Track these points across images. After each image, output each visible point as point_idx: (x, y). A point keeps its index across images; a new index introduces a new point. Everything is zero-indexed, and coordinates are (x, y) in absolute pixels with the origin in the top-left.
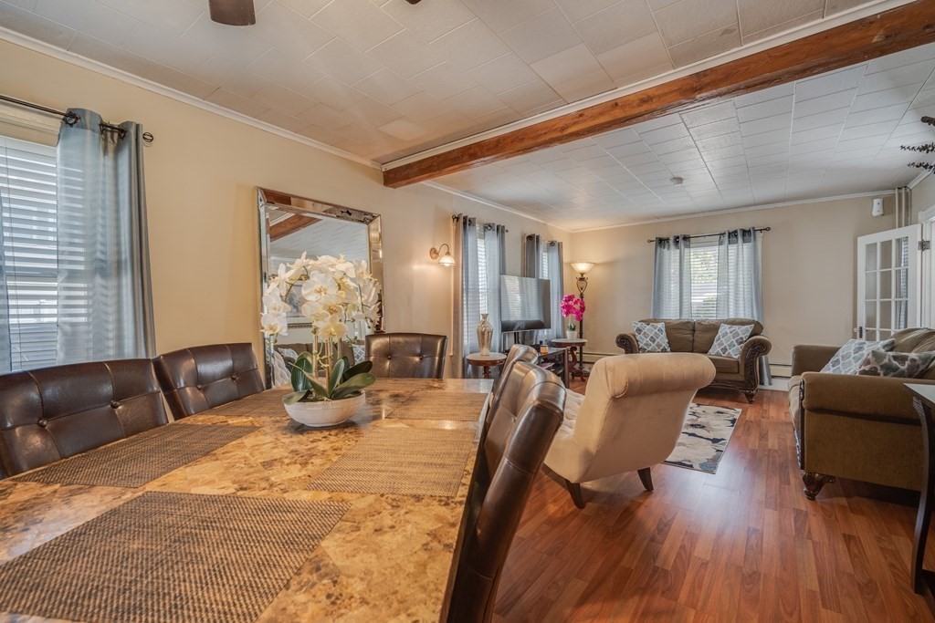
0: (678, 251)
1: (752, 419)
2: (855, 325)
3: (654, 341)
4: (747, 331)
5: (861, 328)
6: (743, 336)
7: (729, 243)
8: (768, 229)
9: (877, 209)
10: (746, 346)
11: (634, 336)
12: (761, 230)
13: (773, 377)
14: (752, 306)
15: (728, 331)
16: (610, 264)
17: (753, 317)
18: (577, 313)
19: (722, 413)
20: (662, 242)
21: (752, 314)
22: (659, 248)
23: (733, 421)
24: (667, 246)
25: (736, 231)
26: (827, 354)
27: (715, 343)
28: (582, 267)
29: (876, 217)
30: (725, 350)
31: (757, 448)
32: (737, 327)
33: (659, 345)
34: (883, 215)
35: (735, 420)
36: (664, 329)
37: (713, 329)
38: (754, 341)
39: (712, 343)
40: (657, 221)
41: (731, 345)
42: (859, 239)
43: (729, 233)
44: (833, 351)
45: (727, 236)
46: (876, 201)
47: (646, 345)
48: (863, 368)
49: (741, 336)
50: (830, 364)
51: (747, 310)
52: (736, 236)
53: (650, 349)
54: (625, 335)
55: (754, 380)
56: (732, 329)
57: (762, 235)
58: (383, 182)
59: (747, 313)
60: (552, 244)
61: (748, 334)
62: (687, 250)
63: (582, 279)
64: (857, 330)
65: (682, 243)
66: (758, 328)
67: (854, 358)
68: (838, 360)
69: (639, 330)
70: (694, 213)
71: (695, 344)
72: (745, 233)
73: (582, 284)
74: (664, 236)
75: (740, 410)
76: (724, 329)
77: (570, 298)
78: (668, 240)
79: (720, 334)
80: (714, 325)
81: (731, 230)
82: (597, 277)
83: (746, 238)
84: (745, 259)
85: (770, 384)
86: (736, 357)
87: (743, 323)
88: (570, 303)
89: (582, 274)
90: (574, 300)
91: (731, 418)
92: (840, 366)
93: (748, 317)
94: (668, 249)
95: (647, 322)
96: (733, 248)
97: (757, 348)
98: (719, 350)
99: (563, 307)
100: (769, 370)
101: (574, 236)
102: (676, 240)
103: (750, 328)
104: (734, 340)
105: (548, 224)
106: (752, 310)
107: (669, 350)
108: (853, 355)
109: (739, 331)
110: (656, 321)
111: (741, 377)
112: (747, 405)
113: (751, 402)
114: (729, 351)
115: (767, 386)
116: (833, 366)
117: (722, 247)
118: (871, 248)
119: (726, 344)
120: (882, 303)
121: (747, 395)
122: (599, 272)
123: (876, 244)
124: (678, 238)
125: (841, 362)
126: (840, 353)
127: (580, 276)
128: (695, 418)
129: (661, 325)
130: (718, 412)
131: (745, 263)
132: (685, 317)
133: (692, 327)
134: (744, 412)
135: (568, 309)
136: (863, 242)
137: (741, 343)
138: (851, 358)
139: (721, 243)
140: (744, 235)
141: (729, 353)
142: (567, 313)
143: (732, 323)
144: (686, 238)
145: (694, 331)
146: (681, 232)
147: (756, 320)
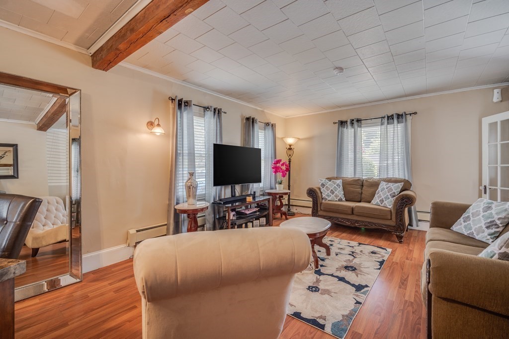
0: (353, 130)
1: (398, 261)
2: (480, 184)
3: (333, 193)
4: (398, 187)
5: (485, 187)
6: (395, 191)
7: (388, 124)
8: (415, 113)
9: (496, 96)
10: (397, 199)
11: (320, 189)
12: (410, 114)
13: (420, 221)
14: (404, 169)
15: (385, 187)
16: (309, 139)
17: (405, 176)
18: (283, 172)
19: (375, 253)
20: (342, 123)
21: (404, 174)
22: (340, 128)
23: (381, 263)
24: (346, 126)
25: (393, 115)
26: (458, 211)
27: (376, 196)
28: (290, 141)
29: (496, 103)
30: (382, 201)
31: (394, 300)
32: (390, 184)
33: (336, 196)
34: (501, 101)
35: (384, 261)
36: (341, 184)
37: (375, 185)
38: (403, 195)
39: (374, 196)
40: (339, 109)
41: (387, 198)
42: (483, 119)
43: (388, 117)
44: (464, 208)
45: (386, 118)
46: (496, 91)
47: (328, 196)
48: (503, 250)
49: (394, 191)
50: (461, 219)
51: (400, 171)
52: (393, 118)
53: (330, 199)
54: (312, 188)
55: (403, 224)
56: (388, 186)
57: (411, 117)
58: (91, 65)
59: (401, 174)
60: (267, 124)
61: (399, 190)
62: (359, 129)
63: (290, 149)
64: (482, 188)
65: (355, 124)
66: (407, 185)
67: (483, 216)
68: (468, 217)
69: (323, 185)
70: (364, 103)
71: (363, 196)
72: (399, 116)
73: (290, 152)
74: (344, 119)
75: (390, 250)
76: (383, 185)
77: (279, 161)
78: (346, 122)
79: (380, 189)
80: (376, 182)
81: (389, 115)
82: (301, 147)
83: (400, 120)
84: (399, 135)
85: (417, 226)
86: (390, 207)
87: (396, 181)
88: (278, 165)
89: (290, 146)
90: (281, 163)
91: (380, 260)
92: (471, 222)
93: (401, 177)
94: (347, 128)
95: (330, 179)
96: (390, 127)
97: (405, 201)
98: (378, 201)
99: (273, 168)
100: (416, 216)
101: (287, 121)
102: (352, 123)
103: (400, 185)
104: (389, 194)
105: (265, 111)
106: (404, 171)
107: (344, 199)
108: (482, 214)
109: (392, 187)
110: (337, 178)
111: (392, 223)
112: (397, 245)
113: (400, 242)
114: (385, 202)
115: (415, 227)
116: (464, 222)
117: (383, 127)
118: (493, 125)
119: (383, 197)
120: (502, 168)
121: (397, 236)
122: (303, 144)
123: (497, 122)
124: (353, 120)
125: (472, 219)
126: (470, 211)
127: (289, 147)
128: (351, 258)
129: (339, 182)
130: (373, 253)
131: (399, 138)
132: (358, 176)
133: (361, 183)
134: (393, 253)
135: (276, 169)
136: (487, 121)
137: (394, 196)
138: (481, 216)
139: (382, 124)
140: (398, 118)
141: (385, 204)
142: (276, 172)
143: (389, 181)
144: (359, 121)
145: (363, 186)
146: (355, 116)
147: (407, 179)
